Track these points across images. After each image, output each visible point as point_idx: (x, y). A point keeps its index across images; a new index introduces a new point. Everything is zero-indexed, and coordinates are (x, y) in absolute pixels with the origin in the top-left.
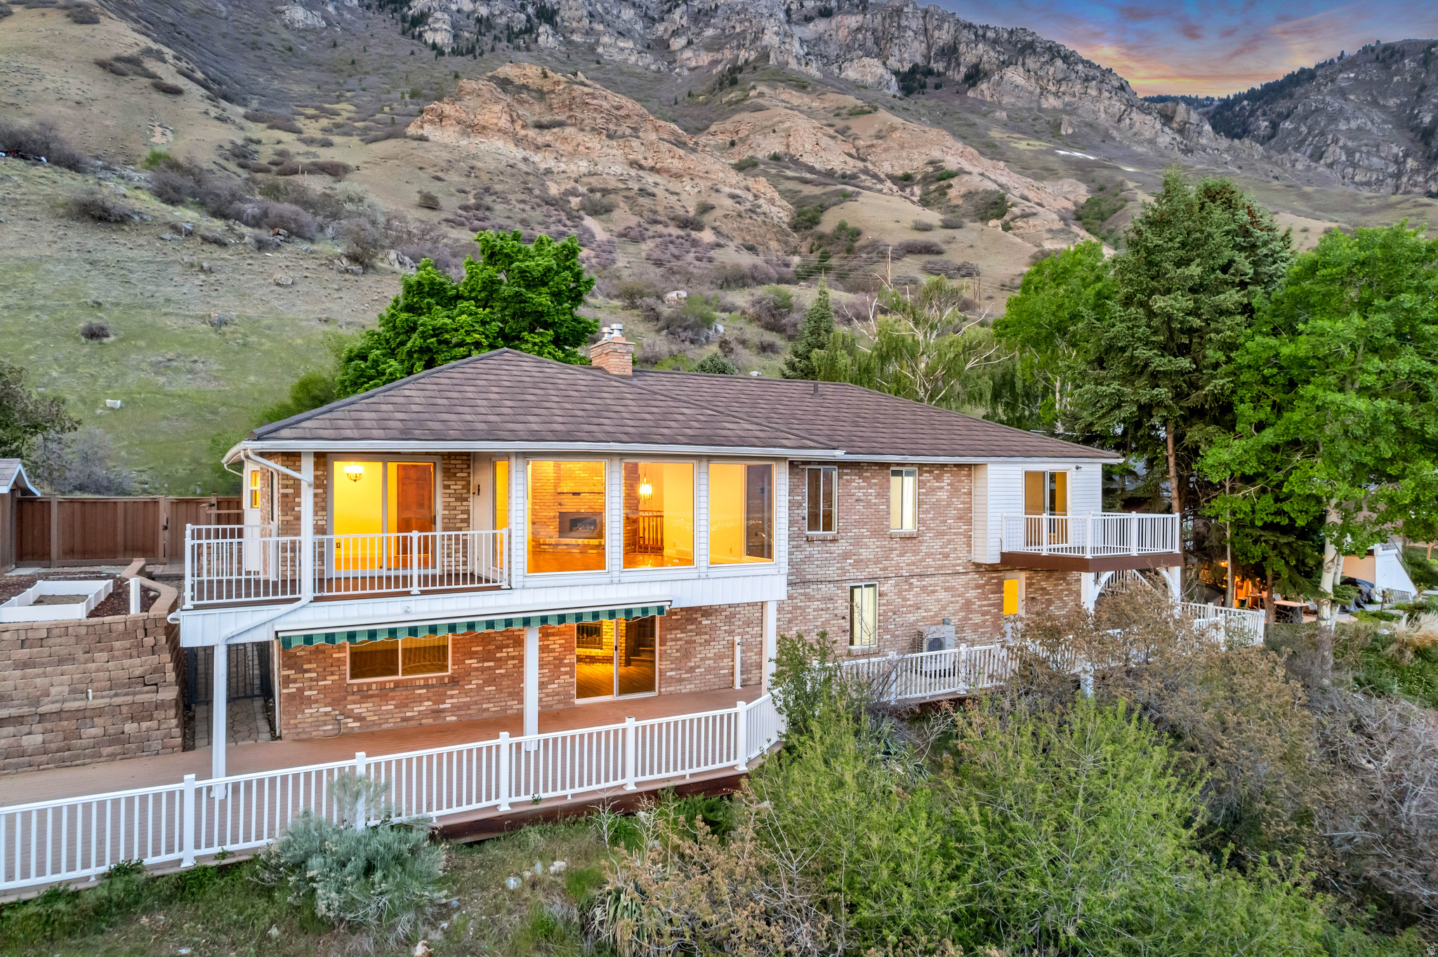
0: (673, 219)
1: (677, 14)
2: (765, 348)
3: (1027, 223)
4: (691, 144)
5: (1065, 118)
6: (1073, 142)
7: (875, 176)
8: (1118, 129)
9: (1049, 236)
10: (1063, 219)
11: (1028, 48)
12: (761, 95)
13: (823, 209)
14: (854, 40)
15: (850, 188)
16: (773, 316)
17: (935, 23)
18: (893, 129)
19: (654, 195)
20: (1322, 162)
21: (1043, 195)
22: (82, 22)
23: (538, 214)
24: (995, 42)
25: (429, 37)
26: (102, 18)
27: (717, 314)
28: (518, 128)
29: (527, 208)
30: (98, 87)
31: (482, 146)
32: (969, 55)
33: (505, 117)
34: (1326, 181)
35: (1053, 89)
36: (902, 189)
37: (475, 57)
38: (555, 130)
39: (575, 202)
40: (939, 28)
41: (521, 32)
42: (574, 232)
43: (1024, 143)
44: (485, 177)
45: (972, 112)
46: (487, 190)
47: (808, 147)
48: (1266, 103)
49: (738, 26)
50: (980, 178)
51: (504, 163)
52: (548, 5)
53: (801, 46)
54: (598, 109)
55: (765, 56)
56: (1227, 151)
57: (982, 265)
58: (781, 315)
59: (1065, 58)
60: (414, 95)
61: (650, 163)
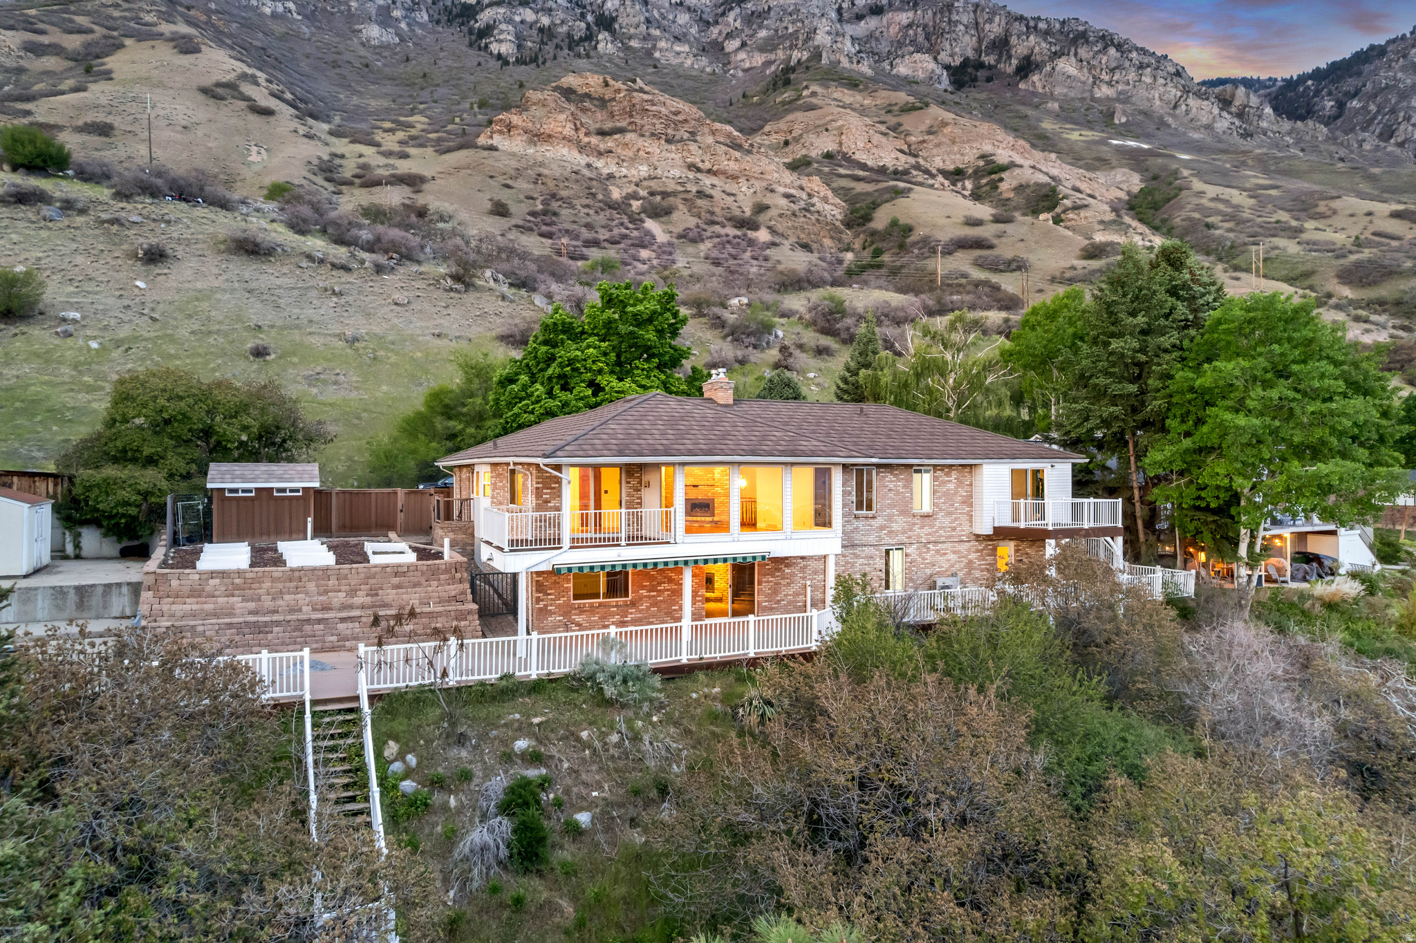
0: (729, 219)
1: (731, 17)
2: (821, 352)
3: (1078, 215)
4: (746, 146)
5: (1119, 106)
6: (1126, 131)
7: (927, 172)
8: (1174, 116)
9: (1101, 227)
10: (1114, 210)
11: (1082, 37)
12: (814, 94)
13: (875, 206)
14: (906, 36)
15: (902, 185)
16: (828, 321)
17: (986, 17)
18: (944, 124)
19: (711, 197)
20: (1392, 141)
21: (1096, 186)
22: (186, 53)
23: (601, 219)
24: (1047, 33)
25: (495, 48)
26: (203, 47)
27: (776, 319)
28: (581, 135)
29: (591, 212)
30: (201, 111)
31: (548, 154)
32: (1020, 47)
33: (570, 125)
34: (1396, 161)
35: (1107, 78)
36: (954, 184)
37: (538, 66)
38: (616, 136)
39: (636, 205)
40: (990, 21)
41: (582, 40)
42: (636, 233)
43: (1077, 133)
44: (551, 184)
45: (1024, 104)
46: (553, 196)
47: (860, 144)
48: (1332, 82)
49: (790, 26)
50: (1031, 171)
51: (569, 169)
52: (607, 13)
53: (853, 44)
54: (657, 115)
55: (817, 55)
56: (1289, 133)
57: (1032, 258)
58: (835, 320)
59: (1119, 47)
60: (482, 105)
61: (707, 165)
